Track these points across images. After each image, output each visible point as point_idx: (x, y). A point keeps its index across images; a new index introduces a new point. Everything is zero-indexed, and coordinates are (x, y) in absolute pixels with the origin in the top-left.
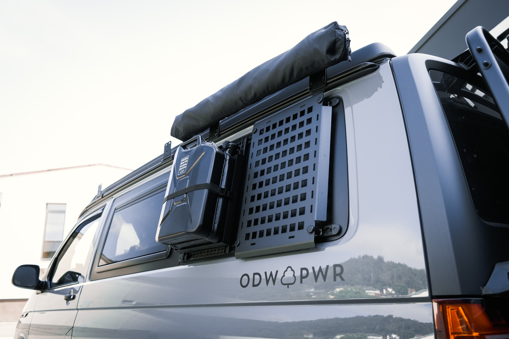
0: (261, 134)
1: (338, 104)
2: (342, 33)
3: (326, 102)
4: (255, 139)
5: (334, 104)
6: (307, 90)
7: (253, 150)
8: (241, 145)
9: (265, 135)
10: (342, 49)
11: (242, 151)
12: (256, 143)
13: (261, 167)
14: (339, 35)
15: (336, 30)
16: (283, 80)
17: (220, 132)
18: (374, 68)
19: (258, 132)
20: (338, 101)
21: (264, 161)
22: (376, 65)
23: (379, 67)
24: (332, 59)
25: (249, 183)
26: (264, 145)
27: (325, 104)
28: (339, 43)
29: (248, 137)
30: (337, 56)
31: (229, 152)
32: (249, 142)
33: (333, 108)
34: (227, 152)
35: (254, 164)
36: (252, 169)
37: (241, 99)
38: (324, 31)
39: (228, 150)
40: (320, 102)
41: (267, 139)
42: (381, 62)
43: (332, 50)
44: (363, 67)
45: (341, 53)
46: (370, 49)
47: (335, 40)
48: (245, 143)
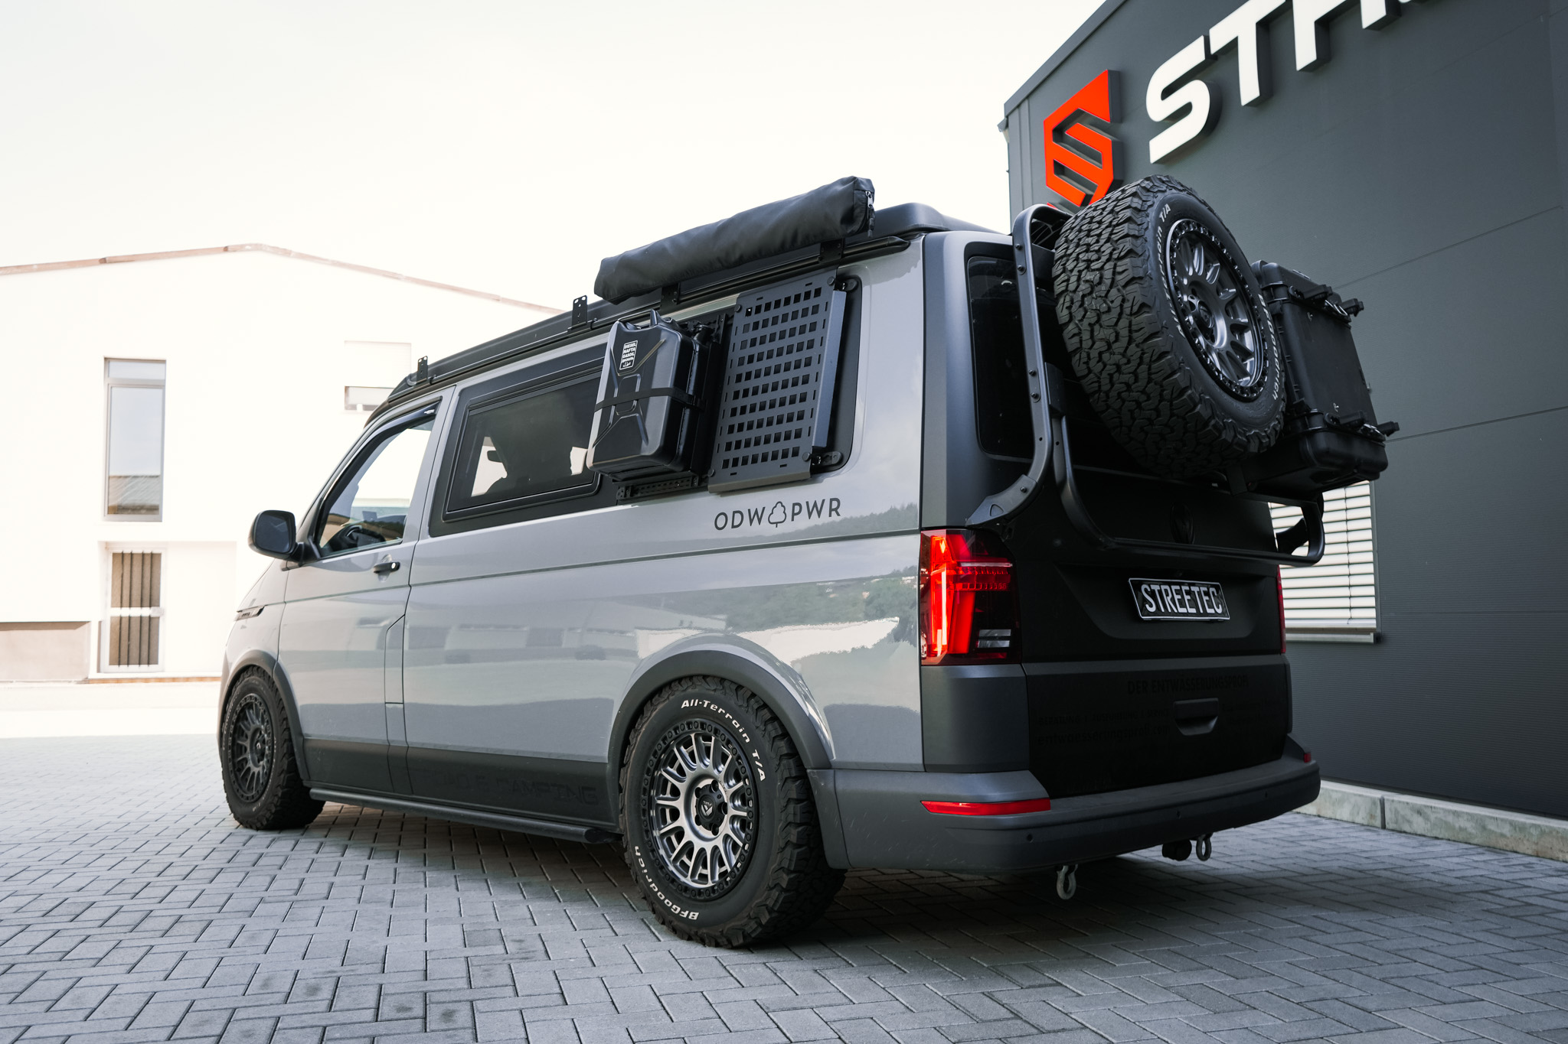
0: (748, 314)
1: (856, 288)
2: (864, 196)
3: (840, 282)
4: (739, 320)
5: (851, 288)
6: (816, 257)
7: (736, 339)
8: (717, 326)
9: (754, 318)
10: (862, 219)
11: (717, 336)
12: (741, 329)
13: (747, 368)
14: (859, 199)
15: (855, 192)
16: (783, 245)
17: (680, 295)
18: (903, 247)
19: (744, 312)
20: (855, 284)
21: (751, 359)
22: (906, 243)
23: (910, 244)
24: (849, 231)
25: (729, 388)
26: (752, 334)
27: (838, 288)
28: (857, 211)
29: (728, 315)
30: (856, 227)
31: (698, 338)
32: (729, 322)
33: (849, 293)
34: (695, 338)
35: (736, 362)
36: (733, 370)
37: (719, 259)
38: (840, 188)
39: (697, 334)
40: (832, 285)
41: (756, 326)
42: (913, 237)
43: (848, 218)
44: (890, 242)
45: (860, 223)
46: (903, 212)
47: (853, 207)
48: (723, 323)
